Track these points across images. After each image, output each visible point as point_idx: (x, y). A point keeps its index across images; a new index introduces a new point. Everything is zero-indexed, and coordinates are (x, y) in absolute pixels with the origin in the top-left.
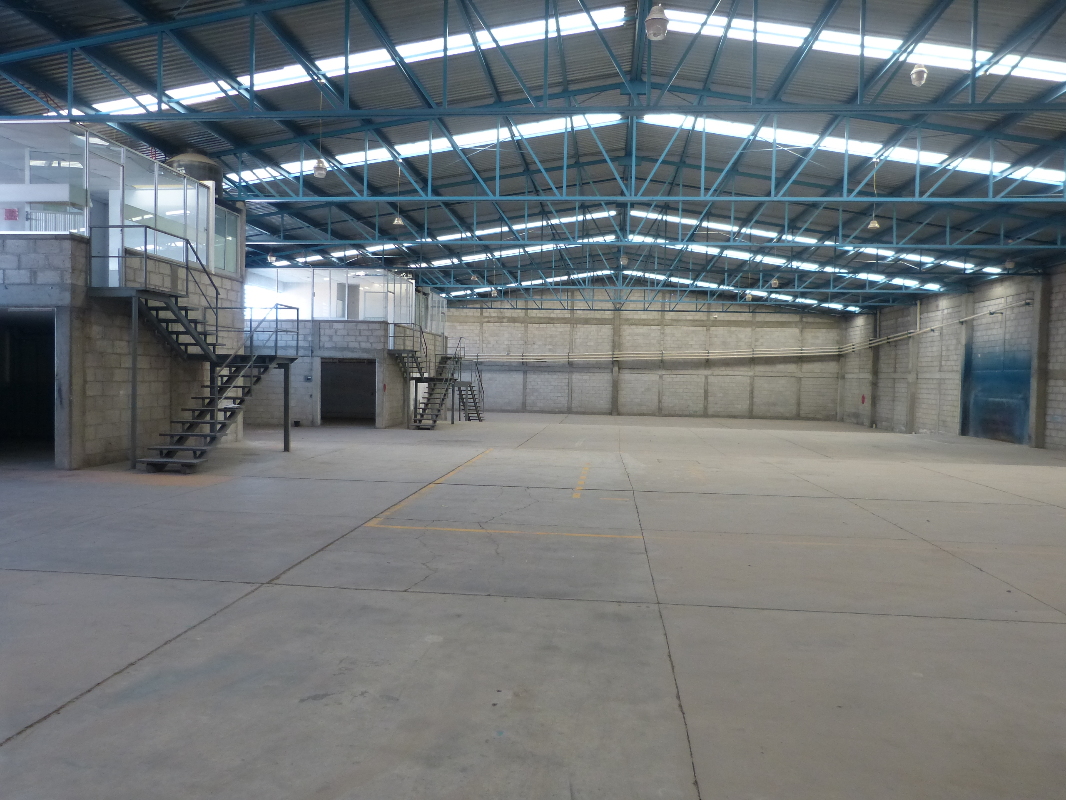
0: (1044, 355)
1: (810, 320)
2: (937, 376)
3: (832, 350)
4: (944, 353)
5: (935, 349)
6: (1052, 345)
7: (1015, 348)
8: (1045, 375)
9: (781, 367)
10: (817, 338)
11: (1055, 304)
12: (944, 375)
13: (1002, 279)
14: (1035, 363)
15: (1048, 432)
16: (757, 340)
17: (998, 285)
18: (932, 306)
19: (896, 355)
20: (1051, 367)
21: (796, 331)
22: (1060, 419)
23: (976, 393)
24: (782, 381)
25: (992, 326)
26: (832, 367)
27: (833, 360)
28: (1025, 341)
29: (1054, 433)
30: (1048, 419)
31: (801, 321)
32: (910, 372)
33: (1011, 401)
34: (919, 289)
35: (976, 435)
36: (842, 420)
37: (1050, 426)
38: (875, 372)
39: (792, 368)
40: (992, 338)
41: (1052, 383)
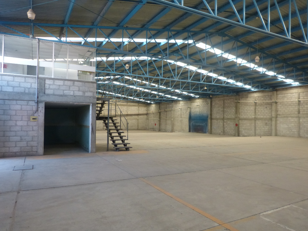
0: (211, 115)
1: (140, 105)
2: (180, 119)
3: (145, 112)
4: (182, 114)
5: (179, 113)
6: (213, 113)
7: (203, 113)
8: (211, 119)
9: (134, 117)
10: (142, 109)
11: (213, 104)
12: (182, 119)
13: (199, 98)
14: (209, 116)
15: (212, 131)
16: (128, 110)
17: (198, 99)
18: (178, 103)
19: (166, 114)
20: (212, 117)
21: (137, 107)
22: (215, 128)
23: (192, 122)
24: (134, 120)
25: (196, 108)
26: (145, 116)
27: (145, 115)
28: (205, 112)
29: (214, 131)
30: (212, 128)
31: (138, 105)
32: (172, 118)
33: (202, 124)
34: (177, 99)
35: (193, 132)
36: (148, 130)
37: (213, 129)
38: (160, 118)
39: (136, 117)
40: (196, 111)
41: (213, 120)
